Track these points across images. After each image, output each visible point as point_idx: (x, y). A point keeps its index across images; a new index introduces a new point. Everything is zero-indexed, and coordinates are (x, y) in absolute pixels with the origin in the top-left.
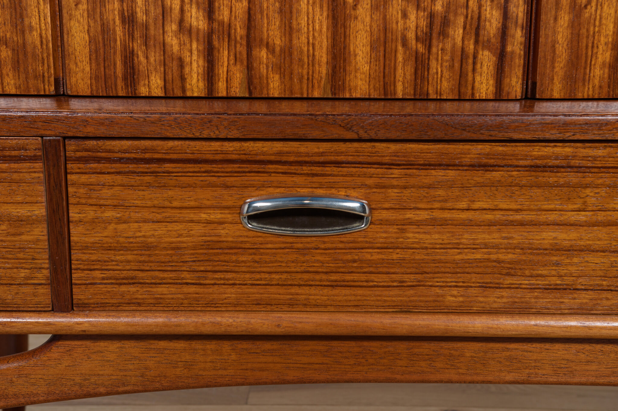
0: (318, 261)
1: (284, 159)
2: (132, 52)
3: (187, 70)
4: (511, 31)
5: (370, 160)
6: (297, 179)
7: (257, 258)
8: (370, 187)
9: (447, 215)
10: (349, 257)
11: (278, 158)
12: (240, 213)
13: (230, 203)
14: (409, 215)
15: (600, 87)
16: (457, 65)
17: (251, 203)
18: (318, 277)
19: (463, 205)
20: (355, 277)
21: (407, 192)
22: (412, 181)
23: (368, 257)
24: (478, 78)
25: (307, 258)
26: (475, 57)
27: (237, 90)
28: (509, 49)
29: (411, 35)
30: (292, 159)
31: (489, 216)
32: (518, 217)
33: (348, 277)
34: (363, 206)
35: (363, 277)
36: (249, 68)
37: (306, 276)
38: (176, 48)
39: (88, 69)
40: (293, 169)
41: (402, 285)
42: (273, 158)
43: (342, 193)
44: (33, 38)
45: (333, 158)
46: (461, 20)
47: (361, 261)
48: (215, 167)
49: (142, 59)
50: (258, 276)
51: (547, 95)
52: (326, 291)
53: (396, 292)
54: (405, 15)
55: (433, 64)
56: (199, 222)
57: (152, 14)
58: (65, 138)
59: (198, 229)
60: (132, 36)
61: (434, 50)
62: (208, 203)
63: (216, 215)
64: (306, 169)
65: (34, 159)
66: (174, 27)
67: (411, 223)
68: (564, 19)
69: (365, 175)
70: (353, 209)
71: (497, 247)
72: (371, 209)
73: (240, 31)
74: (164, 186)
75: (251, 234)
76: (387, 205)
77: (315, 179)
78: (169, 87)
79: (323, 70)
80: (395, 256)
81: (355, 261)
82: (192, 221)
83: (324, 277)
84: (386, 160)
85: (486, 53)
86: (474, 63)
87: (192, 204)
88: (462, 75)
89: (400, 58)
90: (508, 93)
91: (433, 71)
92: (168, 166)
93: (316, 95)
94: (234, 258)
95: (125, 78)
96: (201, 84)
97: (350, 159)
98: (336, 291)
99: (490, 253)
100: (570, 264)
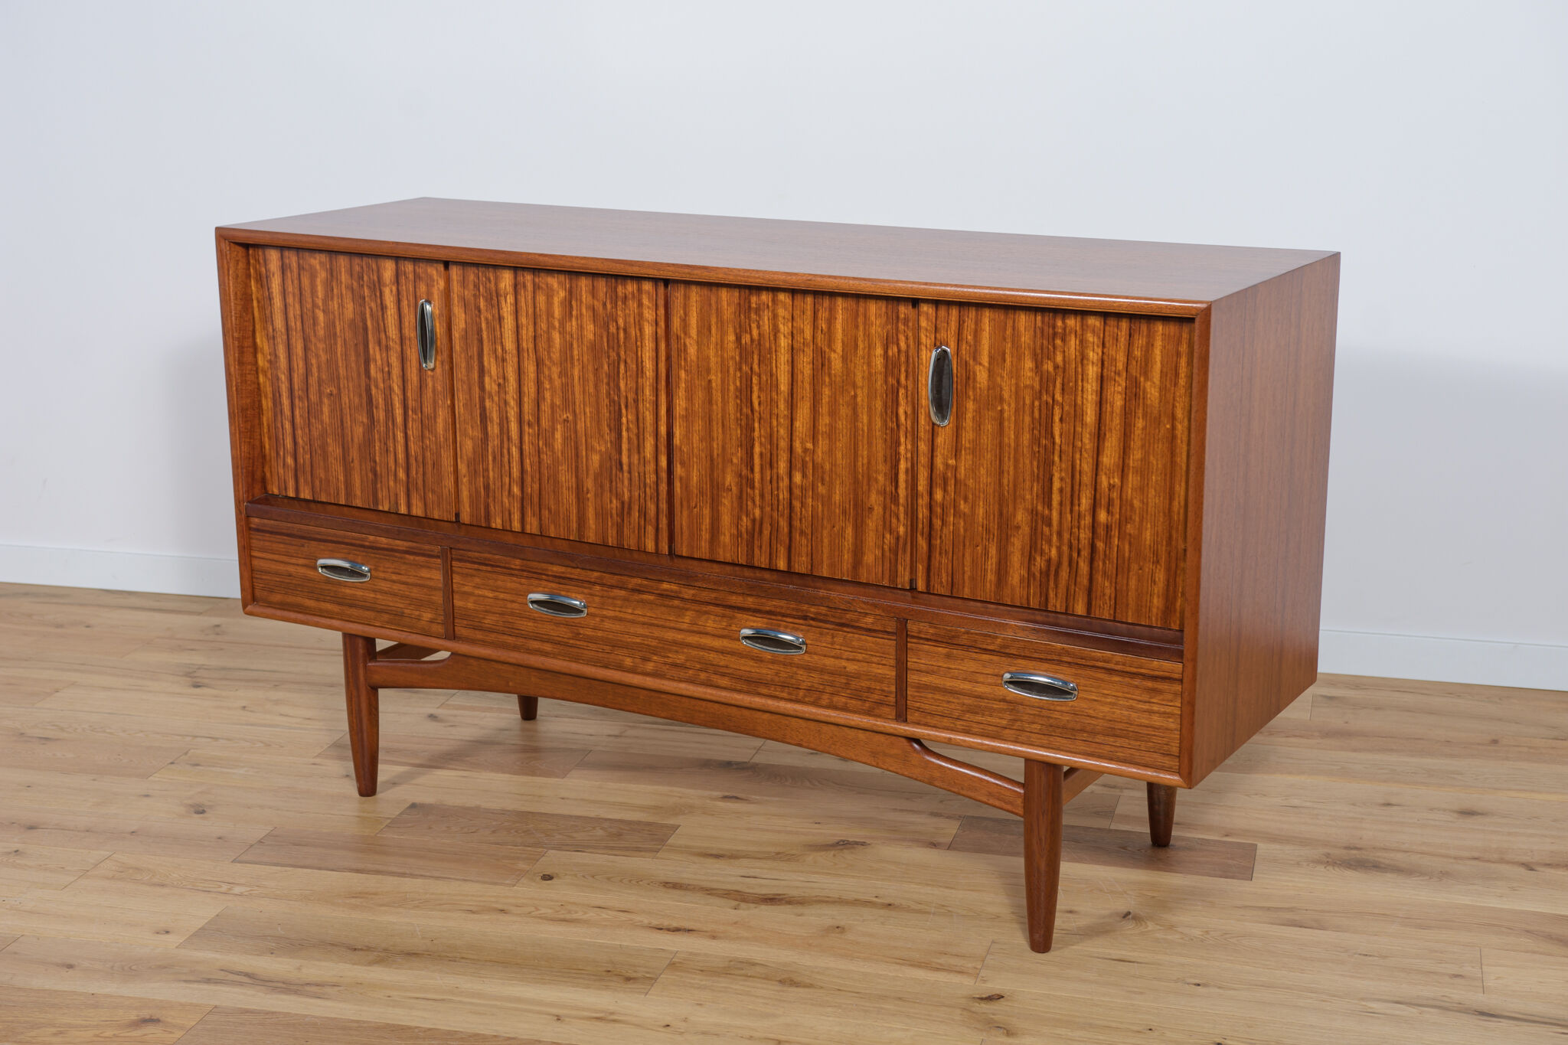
0: (563, 631)
2: (488, 505)
3: (512, 516)
4: (661, 516)
5: (584, 579)
6: (553, 585)
8: (582, 593)
9: (622, 615)
14: (605, 612)
15: (705, 553)
16: (636, 532)
19: (630, 611)
21: (603, 599)
22: (605, 594)
23: (587, 632)
24: (646, 540)
25: (559, 629)
26: (645, 528)
27: (535, 531)
28: (660, 526)
29: (614, 512)
31: (642, 619)
32: (656, 622)
34: (581, 604)
35: (585, 644)
36: (540, 519)
38: (507, 505)
39: (468, 510)
40: (551, 578)
41: (603, 651)
42: (541, 571)
43: (573, 595)
44: (445, 491)
45: (568, 576)
46: (637, 507)
49: (492, 508)
51: (679, 554)
54: (611, 502)
55: (625, 529)
57: (496, 487)
58: (451, 548)
60: (488, 496)
61: (625, 521)
64: (555, 580)
65: (438, 557)
66: (507, 493)
67: (606, 617)
68: (685, 513)
69: (580, 587)
70: (576, 605)
71: (647, 636)
72: (585, 606)
73: (536, 499)
75: (534, 611)
76: (594, 605)
77: (559, 586)
78: (505, 524)
79: (574, 525)
80: (600, 634)
84: (593, 580)
85: (650, 527)
86: (645, 532)
88: (639, 537)
89: (610, 524)
90: (662, 551)
91: (625, 533)
93: (571, 538)
94: (525, 623)
95: (485, 517)
96: (519, 525)
97: (577, 577)
99: (644, 640)
100: (683, 652)
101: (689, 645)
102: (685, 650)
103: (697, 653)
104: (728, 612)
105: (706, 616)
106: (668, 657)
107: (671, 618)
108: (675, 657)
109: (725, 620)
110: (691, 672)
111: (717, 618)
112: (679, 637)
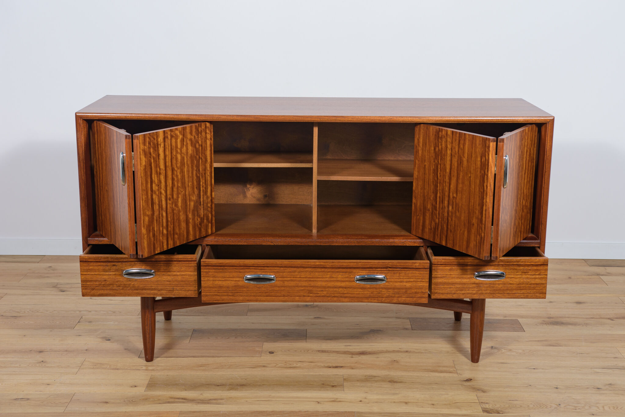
0: (263, 290)
1: (254, 266)
5: (275, 266)
6: (258, 270)
7: (248, 289)
8: (275, 272)
9: (295, 279)
10: (271, 289)
11: (253, 265)
12: (244, 279)
13: (241, 276)
14: (285, 279)
17: (246, 276)
18: (263, 294)
19: (299, 276)
20: (272, 294)
21: (285, 273)
22: (286, 271)
23: (276, 289)
25: (260, 289)
30: (256, 265)
31: (305, 279)
32: (312, 280)
33: (270, 294)
34: (274, 277)
35: (274, 294)
37: (260, 294)
40: (256, 268)
41: (284, 296)
42: (251, 265)
43: (269, 273)
45: (266, 265)
47: (274, 290)
48: (237, 268)
50: (248, 294)
52: (265, 297)
53: (282, 298)
56: (233, 281)
59: (233, 282)
62: (236, 276)
63: (238, 279)
64: (260, 268)
67: (286, 281)
69: (274, 269)
70: (272, 278)
71: (307, 286)
72: (276, 277)
74: (225, 272)
75: (246, 284)
76: (280, 277)
77: (262, 270)
80: (282, 289)
81: (272, 290)
82: (232, 281)
83: (265, 294)
87: (232, 276)
92: (226, 267)
94: (242, 289)
97: (270, 265)
98: (268, 297)
99: (305, 288)
100: (326, 291)
101: (329, 287)
102: (327, 289)
103: (332, 290)
104: (348, 270)
105: (338, 273)
106: (318, 293)
107: (320, 277)
108: (321, 293)
109: (347, 274)
110: (329, 298)
111: (343, 274)
112: (324, 284)
